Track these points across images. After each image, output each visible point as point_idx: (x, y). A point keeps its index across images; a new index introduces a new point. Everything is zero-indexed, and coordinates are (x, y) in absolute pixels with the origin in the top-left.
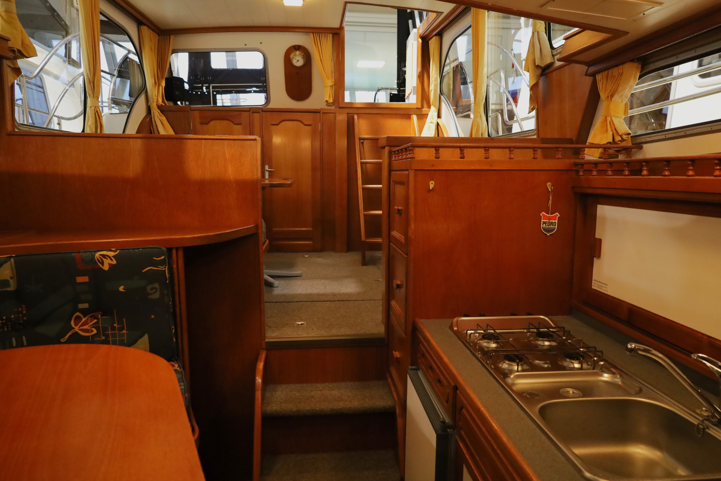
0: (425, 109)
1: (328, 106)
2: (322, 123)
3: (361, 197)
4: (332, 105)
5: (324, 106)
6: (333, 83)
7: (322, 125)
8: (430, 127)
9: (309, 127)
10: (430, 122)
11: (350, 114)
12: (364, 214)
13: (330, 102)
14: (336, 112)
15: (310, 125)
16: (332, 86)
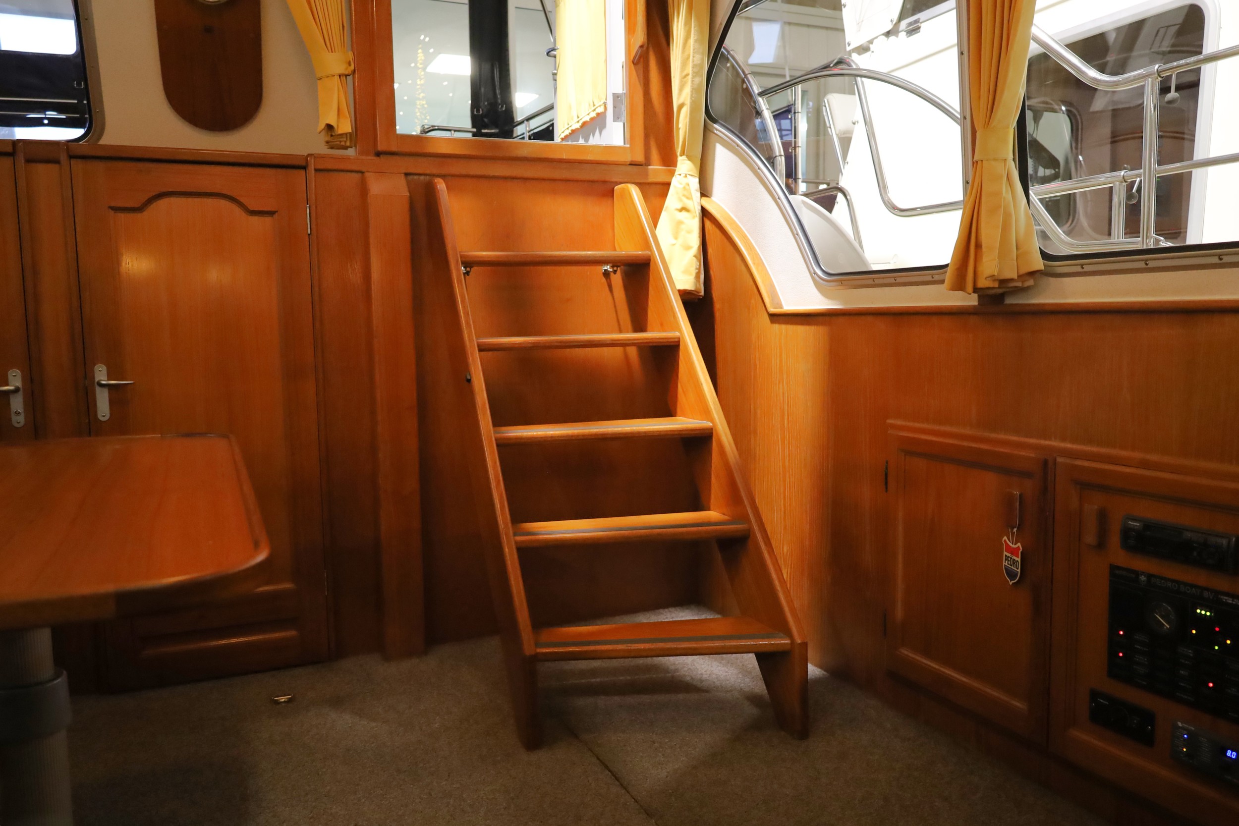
0: (656, 169)
1: (332, 148)
2: (313, 207)
3: (499, 481)
4: (348, 144)
5: (317, 146)
6: (349, 64)
7: (314, 214)
8: (680, 223)
9: (268, 220)
10: (679, 207)
11: (416, 177)
12: (516, 542)
13: (340, 132)
14: (364, 170)
15: (271, 213)
16: (346, 76)
